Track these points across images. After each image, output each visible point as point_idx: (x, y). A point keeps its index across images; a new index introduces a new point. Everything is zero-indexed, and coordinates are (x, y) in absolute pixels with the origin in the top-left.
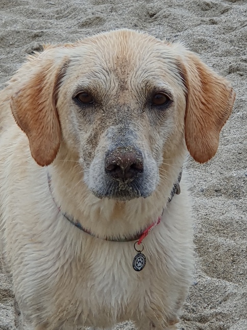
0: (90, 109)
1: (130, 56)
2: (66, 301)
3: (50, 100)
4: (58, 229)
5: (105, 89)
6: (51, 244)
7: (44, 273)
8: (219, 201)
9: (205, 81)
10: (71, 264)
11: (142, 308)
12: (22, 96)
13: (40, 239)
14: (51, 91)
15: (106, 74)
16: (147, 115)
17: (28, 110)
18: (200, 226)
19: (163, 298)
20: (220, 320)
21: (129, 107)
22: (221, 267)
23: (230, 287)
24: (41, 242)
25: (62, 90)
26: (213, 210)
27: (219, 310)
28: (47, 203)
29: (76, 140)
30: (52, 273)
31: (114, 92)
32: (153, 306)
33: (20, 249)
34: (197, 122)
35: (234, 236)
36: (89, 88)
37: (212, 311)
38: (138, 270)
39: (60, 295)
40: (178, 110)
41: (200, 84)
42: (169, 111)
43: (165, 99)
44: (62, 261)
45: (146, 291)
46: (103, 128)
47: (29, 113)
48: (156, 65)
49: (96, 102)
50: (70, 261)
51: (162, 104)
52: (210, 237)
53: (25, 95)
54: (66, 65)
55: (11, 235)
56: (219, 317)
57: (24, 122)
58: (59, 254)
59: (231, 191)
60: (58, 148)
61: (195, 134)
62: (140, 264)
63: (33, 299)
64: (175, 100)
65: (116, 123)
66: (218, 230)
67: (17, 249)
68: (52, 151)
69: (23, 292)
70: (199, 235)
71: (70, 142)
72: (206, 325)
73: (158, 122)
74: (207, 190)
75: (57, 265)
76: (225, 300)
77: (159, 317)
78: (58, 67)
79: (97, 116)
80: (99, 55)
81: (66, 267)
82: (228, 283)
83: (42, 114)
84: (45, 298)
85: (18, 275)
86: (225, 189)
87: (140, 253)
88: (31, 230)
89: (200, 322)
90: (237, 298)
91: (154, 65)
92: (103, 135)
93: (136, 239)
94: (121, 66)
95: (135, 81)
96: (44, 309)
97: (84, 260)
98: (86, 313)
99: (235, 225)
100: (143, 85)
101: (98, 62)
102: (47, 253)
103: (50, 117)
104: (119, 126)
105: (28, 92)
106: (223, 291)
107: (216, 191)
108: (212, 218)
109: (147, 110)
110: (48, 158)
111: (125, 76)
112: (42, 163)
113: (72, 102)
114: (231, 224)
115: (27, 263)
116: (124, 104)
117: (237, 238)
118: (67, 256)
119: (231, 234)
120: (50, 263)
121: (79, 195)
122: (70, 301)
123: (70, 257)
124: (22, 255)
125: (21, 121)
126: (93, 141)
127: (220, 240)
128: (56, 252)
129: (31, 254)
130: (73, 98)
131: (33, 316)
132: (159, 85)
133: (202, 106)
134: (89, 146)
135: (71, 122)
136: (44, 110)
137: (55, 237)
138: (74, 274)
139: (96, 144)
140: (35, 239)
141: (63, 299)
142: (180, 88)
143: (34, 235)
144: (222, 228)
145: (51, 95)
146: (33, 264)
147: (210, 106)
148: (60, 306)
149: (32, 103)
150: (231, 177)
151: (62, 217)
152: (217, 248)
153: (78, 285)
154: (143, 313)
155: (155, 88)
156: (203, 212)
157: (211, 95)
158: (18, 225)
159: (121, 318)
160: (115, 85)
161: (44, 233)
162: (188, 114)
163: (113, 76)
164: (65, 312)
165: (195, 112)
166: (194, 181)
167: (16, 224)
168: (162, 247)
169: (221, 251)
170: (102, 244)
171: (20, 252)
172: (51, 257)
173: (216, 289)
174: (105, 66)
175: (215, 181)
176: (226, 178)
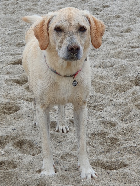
0: (60, 32)
1: (72, 15)
2: (51, 97)
3: (46, 29)
4: (48, 73)
5: (65, 26)
6: (46, 78)
7: (44, 88)
8: (100, 69)
9: (96, 23)
10: (53, 85)
11: (75, 99)
12: (37, 28)
13: (42, 77)
14: (46, 26)
15: (65, 21)
16: (79, 34)
17: (39, 32)
18: (94, 77)
19: (82, 95)
20: (101, 107)
21: (73, 31)
22: (101, 90)
23: (104, 96)
24: (42, 78)
25: (50, 26)
26: (98, 72)
27: (100, 103)
28: (44, 65)
29: (55, 43)
30: (47, 88)
31: (67, 27)
32: (79, 98)
33: (36, 81)
34: (95, 35)
35: (105, 80)
36: (59, 26)
37: (98, 104)
38: (74, 86)
39: (49, 95)
40: (88, 32)
41: (94, 23)
42: (85, 33)
43: (84, 29)
44: (50, 84)
45: (76, 93)
46: (65, 38)
47: (39, 33)
48: (81, 18)
49: (62, 30)
50: (52, 83)
51: (84, 30)
52: (97, 80)
53: (38, 27)
54: (52, 18)
55: (32, 76)
56: (100, 106)
57: (37, 36)
58: (49, 82)
59: (104, 66)
60: (48, 44)
61: (94, 39)
62: (75, 84)
63: (40, 97)
64: (87, 29)
65: (69, 36)
66: (100, 78)
67: (35, 81)
68: (46, 46)
69: (37, 94)
70: (94, 80)
71: (52, 43)
72: (96, 108)
73: (82, 36)
74: (96, 66)
75: (48, 85)
76: (102, 100)
77: (81, 101)
78: (49, 18)
79: (63, 34)
80: (62, 15)
81: (51, 86)
82: (103, 95)
83: (43, 34)
84: (44, 96)
85: (35, 89)
86: (102, 66)
87: (75, 81)
88: (39, 74)
89: (94, 107)
90: (106, 100)
91: (80, 18)
92: (65, 40)
93: (73, 76)
94: (70, 19)
95: (74, 23)
96: (44, 100)
97: (57, 84)
98: (58, 101)
99: (105, 77)
100: (77, 24)
101: (62, 17)
102: (45, 81)
103: (46, 34)
104: (70, 37)
105: (39, 26)
106: (102, 97)
107: (99, 66)
108: (98, 74)
109: (79, 32)
110: (45, 48)
111: (71, 21)
112: (43, 49)
113: (54, 30)
114: (104, 77)
115: (38, 85)
116: (71, 30)
117: (106, 81)
118: (52, 82)
119: (104, 80)
120: (46, 85)
121: (56, 61)
122: (52, 97)
123: (53, 82)
124: (36, 83)
125: (36, 36)
126: (61, 42)
127: (100, 81)
128: (48, 81)
129: (40, 82)
130: (54, 29)
131: (40, 102)
132: (82, 24)
133: (96, 30)
134: (60, 44)
135: (53, 37)
136: (44, 32)
137: (47, 76)
138: (54, 88)
139: (63, 43)
140: (41, 77)
141: (50, 96)
142: (88, 25)
143: (40, 76)
144: (101, 78)
145: (46, 27)
146: (40, 85)
147: (98, 30)
148: (49, 98)
149: (40, 30)
150: (104, 62)
151: (49, 69)
152: (99, 84)
153: (55, 91)
154: (75, 100)
155: (81, 25)
156: (95, 73)
157: (98, 26)
158: (35, 73)
159: (68, 102)
160: (68, 25)
161: (44, 75)
162: (92, 33)
163: (67, 22)
164: (51, 101)
165: (94, 32)
166: (92, 63)
167: (34, 73)
168: (81, 78)
169: (101, 85)
170: (63, 78)
171: (36, 82)
172: (46, 83)
173: (99, 97)
174: (64, 19)
175: (98, 63)
176: (102, 62)
